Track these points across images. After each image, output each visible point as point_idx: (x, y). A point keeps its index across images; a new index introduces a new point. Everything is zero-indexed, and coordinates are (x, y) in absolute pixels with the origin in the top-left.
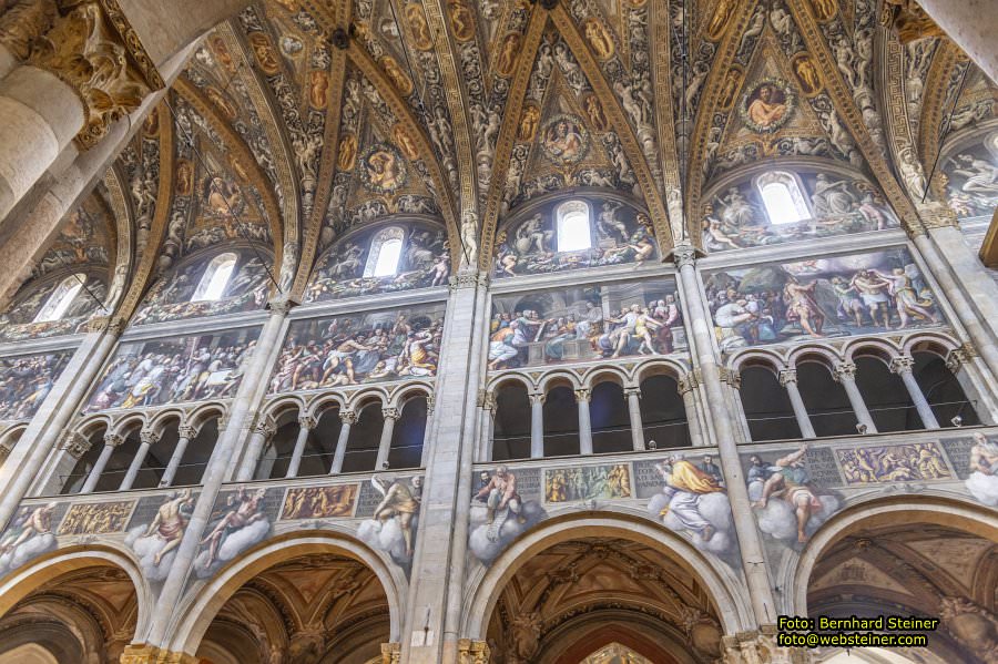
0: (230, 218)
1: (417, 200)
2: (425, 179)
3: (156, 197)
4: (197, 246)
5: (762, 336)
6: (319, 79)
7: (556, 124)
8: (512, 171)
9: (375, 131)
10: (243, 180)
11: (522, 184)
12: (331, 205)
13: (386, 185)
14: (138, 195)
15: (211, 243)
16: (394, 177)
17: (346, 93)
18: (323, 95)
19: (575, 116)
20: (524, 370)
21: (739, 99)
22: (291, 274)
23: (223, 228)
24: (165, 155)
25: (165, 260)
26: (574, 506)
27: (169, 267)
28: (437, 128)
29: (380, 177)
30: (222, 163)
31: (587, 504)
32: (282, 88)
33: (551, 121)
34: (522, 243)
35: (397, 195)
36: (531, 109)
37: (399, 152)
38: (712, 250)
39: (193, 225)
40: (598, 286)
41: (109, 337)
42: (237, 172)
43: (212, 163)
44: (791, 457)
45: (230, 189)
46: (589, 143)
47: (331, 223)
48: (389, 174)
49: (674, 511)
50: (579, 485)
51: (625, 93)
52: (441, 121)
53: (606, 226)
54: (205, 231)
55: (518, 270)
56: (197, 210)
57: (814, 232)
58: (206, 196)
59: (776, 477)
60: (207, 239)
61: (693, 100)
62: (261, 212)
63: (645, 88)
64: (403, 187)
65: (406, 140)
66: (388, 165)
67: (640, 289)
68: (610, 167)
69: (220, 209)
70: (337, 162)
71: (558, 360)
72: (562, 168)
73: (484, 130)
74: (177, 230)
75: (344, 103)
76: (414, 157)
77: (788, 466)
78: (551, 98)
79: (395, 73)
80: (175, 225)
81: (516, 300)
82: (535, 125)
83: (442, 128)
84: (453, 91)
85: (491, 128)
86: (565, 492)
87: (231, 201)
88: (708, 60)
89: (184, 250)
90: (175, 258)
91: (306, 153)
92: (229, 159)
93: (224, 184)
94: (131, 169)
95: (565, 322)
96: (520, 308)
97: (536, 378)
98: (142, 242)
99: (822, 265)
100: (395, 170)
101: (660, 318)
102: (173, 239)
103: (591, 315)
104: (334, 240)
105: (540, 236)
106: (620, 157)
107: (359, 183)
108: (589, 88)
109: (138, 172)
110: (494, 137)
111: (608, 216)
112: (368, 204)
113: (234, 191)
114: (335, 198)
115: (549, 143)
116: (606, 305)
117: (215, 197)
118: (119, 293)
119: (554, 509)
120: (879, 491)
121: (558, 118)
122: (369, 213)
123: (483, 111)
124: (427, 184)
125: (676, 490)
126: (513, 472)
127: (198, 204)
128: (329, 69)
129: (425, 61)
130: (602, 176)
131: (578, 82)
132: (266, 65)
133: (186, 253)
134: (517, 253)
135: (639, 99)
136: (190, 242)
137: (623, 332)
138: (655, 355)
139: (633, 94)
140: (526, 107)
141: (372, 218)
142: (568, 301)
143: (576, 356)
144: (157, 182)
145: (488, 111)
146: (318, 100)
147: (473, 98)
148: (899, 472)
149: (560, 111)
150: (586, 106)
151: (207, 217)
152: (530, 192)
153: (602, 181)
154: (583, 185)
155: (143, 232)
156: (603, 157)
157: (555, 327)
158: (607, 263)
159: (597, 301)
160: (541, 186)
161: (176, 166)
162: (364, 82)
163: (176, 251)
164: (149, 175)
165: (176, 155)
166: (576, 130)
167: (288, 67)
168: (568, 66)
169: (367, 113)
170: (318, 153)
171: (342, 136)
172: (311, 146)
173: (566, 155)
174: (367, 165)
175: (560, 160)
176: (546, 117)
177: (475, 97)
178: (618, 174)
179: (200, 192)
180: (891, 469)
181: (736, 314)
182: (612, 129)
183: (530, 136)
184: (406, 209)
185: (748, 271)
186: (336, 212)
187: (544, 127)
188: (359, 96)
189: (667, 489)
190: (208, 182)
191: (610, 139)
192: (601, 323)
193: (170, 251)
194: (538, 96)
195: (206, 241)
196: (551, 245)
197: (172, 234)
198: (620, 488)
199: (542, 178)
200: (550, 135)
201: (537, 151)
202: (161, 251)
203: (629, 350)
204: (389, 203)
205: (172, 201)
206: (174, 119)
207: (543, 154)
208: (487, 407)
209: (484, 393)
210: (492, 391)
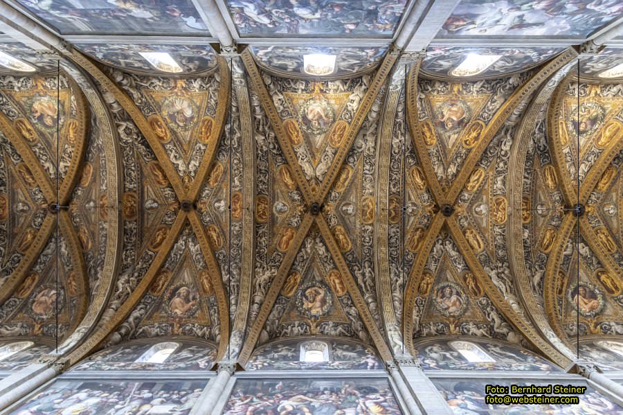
0: (181, 318)
1: (336, 325)
2: (347, 309)
3: (132, 291)
4: (145, 334)
6: (289, 233)
7: (443, 288)
8: (414, 313)
9: (316, 273)
10: (205, 291)
11: (421, 324)
12: (271, 317)
13: (314, 312)
14: (120, 286)
15: (157, 335)
16: (322, 306)
17: (303, 245)
18: (287, 243)
19: (458, 285)
21: (567, 292)
22: (237, 350)
23: (172, 325)
24: (157, 263)
25: (117, 336)
27: (117, 344)
28: (363, 275)
29: (310, 306)
30: (194, 278)
32: (264, 233)
33: (441, 285)
34: (435, 355)
35: (321, 321)
36: (428, 275)
37: (329, 289)
39: (150, 317)
41: (52, 370)
42: (203, 285)
43: (187, 276)
45: (191, 297)
46: (468, 303)
47: (268, 328)
48: (318, 304)
51: (493, 274)
52: (368, 270)
53: (499, 354)
54: (156, 325)
55: (442, 367)
56: (158, 308)
58: (170, 299)
60: (155, 331)
61: (539, 284)
62: (211, 315)
63: (506, 272)
64: (327, 315)
65: (337, 281)
66: (319, 298)
68: (485, 321)
69: (176, 310)
70: (282, 288)
72: (448, 319)
73: (397, 281)
74: (136, 318)
75: (300, 251)
76: (341, 293)
78: (442, 271)
79: (341, 237)
80: (136, 314)
81: (452, 383)
82: (430, 286)
83: (367, 275)
84: (383, 248)
85: (400, 281)
87: (187, 306)
88: (543, 264)
89: (133, 334)
90: (124, 338)
91: (263, 277)
92: (201, 275)
93: (188, 293)
94: (126, 267)
98: (106, 318)
100: (323, 302)
102: (130, 324)
104: (267, 342)
105: (448, 354)
106: (493, 315)
107: (294, 306)
108: (467, 267)
109: (129, 270)
110: (402, 287)
111: (496, 350)
112: (297, 323)
113: (194, 298)
114: (275, 312)
115: (439, 300)
117: (177, 300)
118: (72, 345)
121: (446, 284)
122: (296, 330)
123: (397, 268)
124: (348, 313)
127: (161, 303)
128: (298, 228)
129: (365, 231)
130: (479, 328)
131: (459, 264)
132: (260, 216)
133: (134, 337)
135: (503, 278)
136: (141, 330)
139: (498, 275)
140: (425, 274)
141: (297, 335)
144: (139, 281)
145: (400, 269)
146: (283, 246)
147: (392, 259)
149: (447, 280)
150: (465, 279)
151: (163, 314)
152: (425, 331)
153: (479, 332)
154: (464, 334)
155: (110, 312)
156: (479, 314)
158: (520, 370)
160: (433, 329)
161: (159, 273)
162: (318, 240)
163: (127, 333)
164: (136, 274)
165: (163, 266)
166: (458, 294)
167: (273, 221)
168: (453, 253)
169: (313, 260)
170: (271, 279)
171: (292, 272)
172: (268, 274)
173: (451, 310)
174: (303, 295)
175: (447, 313)
176: (437, 281)
177: (393, 258)
178: (492, 327)
179: (168, 295)
182: (486, 295)
183: (426, 292)
184: (326, 332)
186: (273, 323)
187: (436, 288)
188: (311, 248)
190: (177, 289)
191: (484, 302)
193: (123, 331)
194: (433, 268)
195: (153, 333)
196: (460, 358)
197: (131, 319)
199: (434, 324)
200: (440, 295)
201: (431, 304)
202: (117, 328)
204: (313, 326)
205: (143, 296)
206: (176, 241)
207: (435, 306)
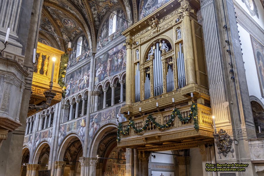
5: (102, 78)
7: (64, 21)
8: (64, 36)
11: (69, 37)
19: (66, 17)
26: (70, 132)
33: (63, 21)
34: (72, 56)
36: (57, 20)
38: (98, 50)
40: (81, 68)
44: (96, 115)
49: (80, 132)
50: (71, 127)
53: (84, 45)
57: (115, 37)
59: (93, 121)
67: (87, 67)
71: (74, 93)
73: (52, 30)
77: (95, 118)
78: (58, 16)
81: (70, 76)
82: (61, 23)
85: (53, 29)
86: (69, 129)
95: (76, 81)
97: (70, 99)
99: (115, 49)
103: (79, 78)
105: (74, 53)
110: (54, 30)
111: (84, 41)
115: (67, 25)
116: (82, 74)
120: (105, 123)
121: (63, 19)
123: (48, 26)
126: (64, 125)
134: (71, 60)
137: (83, 82)
145: (49, 26)
149: (63, 18)
152: (72, 38)
157: (74, 83)
173: (72, 26)
175: (72, 28)
176: (61, 20)
181: (99, 72)
183: (62, 26)
185: (103, 56)
187: (63, 23)
189: (80, 127)
192: (80, 80)
194: (55, 17)
198: (75, 127)
199: (72, 34)
200: (66, 24)
201: (66, 28)
207: (68, 28)
208: (64, 108)
209: (63, 105)
210: (65, 104)
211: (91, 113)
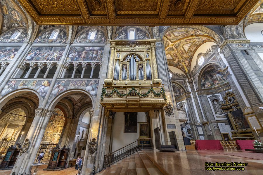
5: (74, 60)
9: (10, 6)
16: (19, 18)
20: (30, 62)
26: (24, 87)
29: (16, 17)
31: (26, 87)
34: (43, 36)
35: (21, 22)
38: (75, 43)
40: (52, 47)
44: (64, 81)
49: (40, 89)
50: (27, 84)
53: (60, 35)
55: (40, 42)
57: (93, 42)
59: (60, 84)
65: (17, 9)
66: (16, 15)
67: (60, 49)
70: (3, 12)
71: (38, 60)
76: (20, 13)
77: (63, 83)
81: (37, 48)
86: (24, 85)
95: (43, 53)
96: (37, 50)
97: (32, 63)
99: (91, 48)
100: (18, 16)
101: (60, 54)
103: (48, 53)
105: (47, 35)
107: (11, 18)
111: (61, 33)
114: (5, 20)
116: (52, 51)
119: (19, 87)
120: (73, 88)
122: (16, 25)
125: (43, 85)
126: (16, 80)
134: (41, 38)
137: (52, 56)
138: (55, 61)
141: (17, 27)
142: (46, 49)
143: (41, 60)
148: (78, 85)
157: (41, 54)
158: (56, 43)
159: (51, 50)
174: (11, 14)
180: (77, 84)
181: (73, 55)
184: (24, 26)
185: (79, 48)
186: (7, 24)
189: (41, 85)
192: (49, 54)
196: (48, 38)
198: (33, 84)
203: (51, 60)
204: (20, 24)
208: (20, 68)
209: (20, 65)
210: (23, 65)
211: (58, 78)
